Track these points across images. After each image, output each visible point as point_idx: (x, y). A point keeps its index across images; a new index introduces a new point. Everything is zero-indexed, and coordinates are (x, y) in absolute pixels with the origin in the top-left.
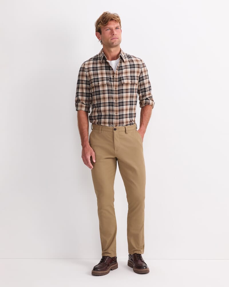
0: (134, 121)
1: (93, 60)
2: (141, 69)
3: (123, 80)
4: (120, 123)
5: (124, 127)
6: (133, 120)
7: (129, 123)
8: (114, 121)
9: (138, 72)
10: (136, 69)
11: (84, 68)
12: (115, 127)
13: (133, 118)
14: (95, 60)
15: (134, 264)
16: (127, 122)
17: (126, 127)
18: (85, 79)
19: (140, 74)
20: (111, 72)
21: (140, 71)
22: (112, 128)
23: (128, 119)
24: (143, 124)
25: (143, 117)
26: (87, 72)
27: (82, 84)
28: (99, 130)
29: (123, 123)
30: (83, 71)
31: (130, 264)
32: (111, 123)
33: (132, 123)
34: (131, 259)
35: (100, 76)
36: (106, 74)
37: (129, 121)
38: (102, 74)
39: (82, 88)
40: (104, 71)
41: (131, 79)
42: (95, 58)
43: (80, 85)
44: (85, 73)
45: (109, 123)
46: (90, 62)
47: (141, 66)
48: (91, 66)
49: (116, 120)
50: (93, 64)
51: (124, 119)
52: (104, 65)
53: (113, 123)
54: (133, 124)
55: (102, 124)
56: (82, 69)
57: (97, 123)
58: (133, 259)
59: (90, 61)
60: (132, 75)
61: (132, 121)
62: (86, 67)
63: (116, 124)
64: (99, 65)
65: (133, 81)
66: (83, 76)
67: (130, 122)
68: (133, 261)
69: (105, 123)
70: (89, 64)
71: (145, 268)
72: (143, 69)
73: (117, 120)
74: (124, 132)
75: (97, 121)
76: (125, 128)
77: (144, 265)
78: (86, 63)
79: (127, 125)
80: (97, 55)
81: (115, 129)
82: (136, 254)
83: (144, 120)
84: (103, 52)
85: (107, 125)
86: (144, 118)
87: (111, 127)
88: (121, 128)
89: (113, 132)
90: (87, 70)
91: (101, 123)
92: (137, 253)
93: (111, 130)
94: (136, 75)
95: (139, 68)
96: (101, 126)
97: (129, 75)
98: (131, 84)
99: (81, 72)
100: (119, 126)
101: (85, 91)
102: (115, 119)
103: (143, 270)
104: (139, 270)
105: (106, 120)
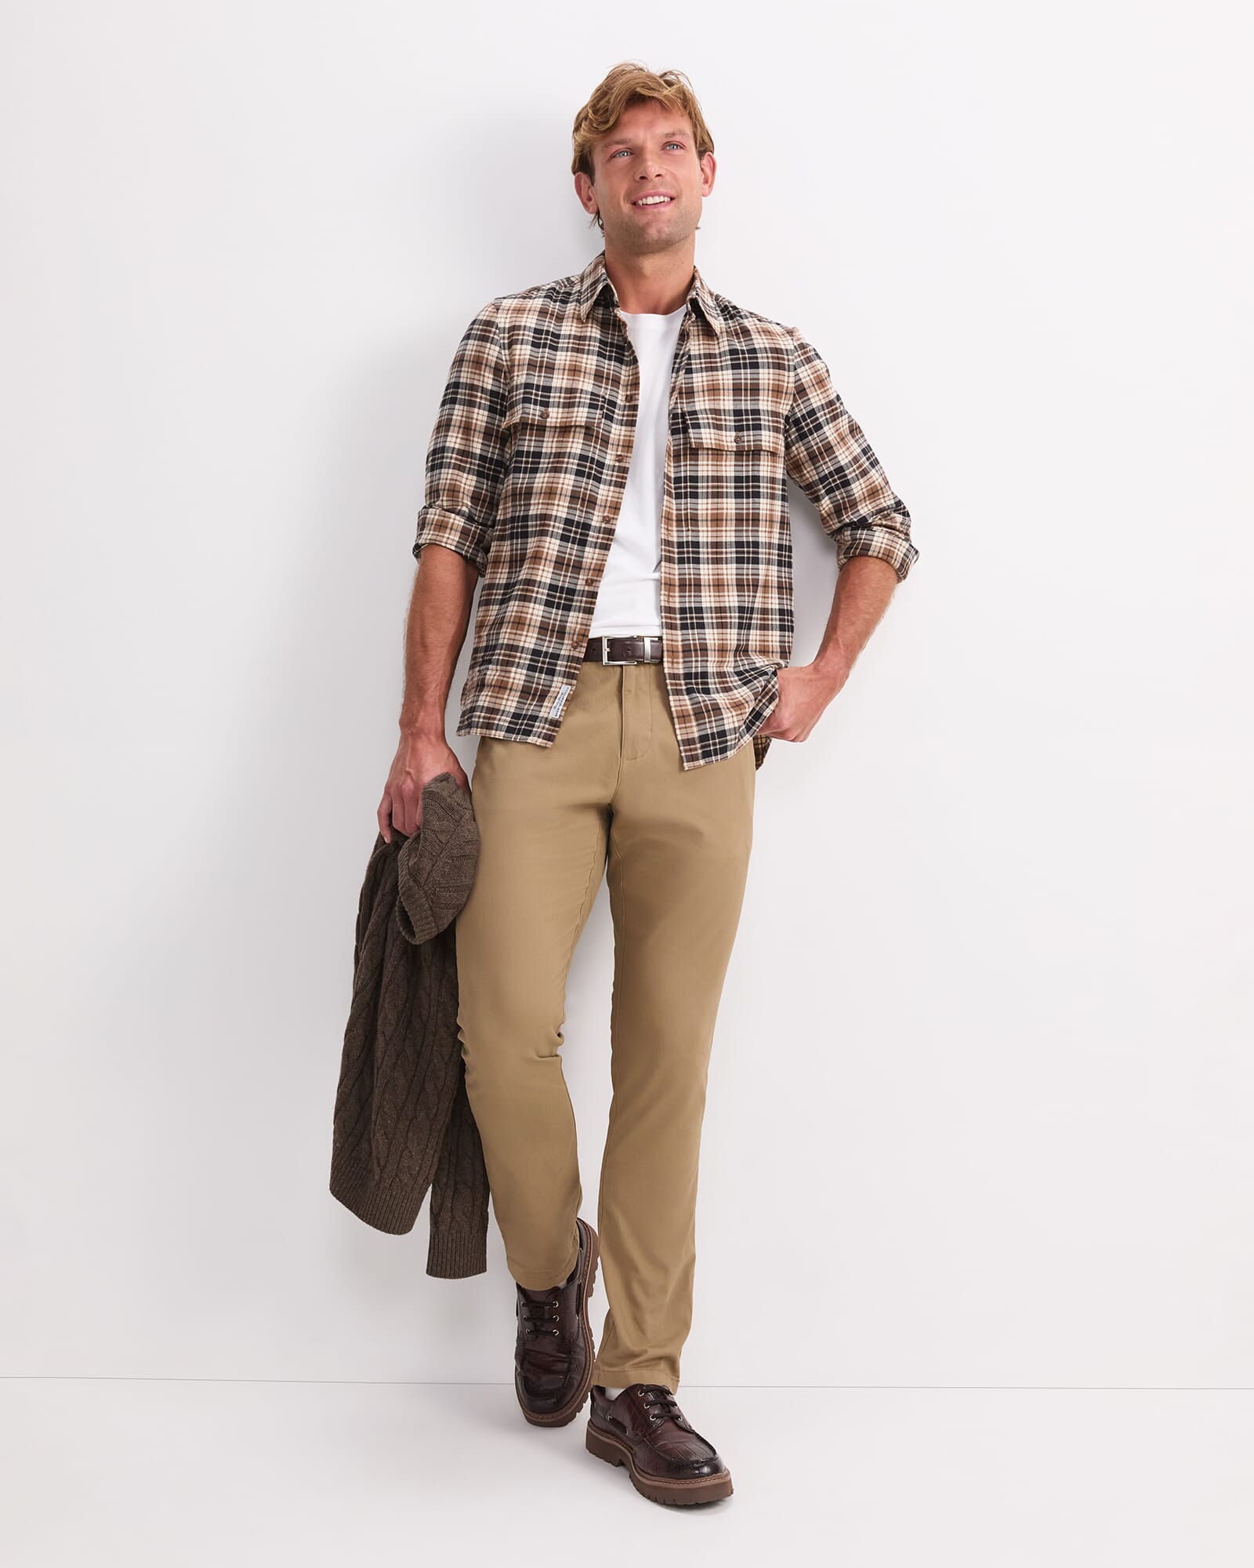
1: (545, 297)
2: (792, 374)
3: (697, 426)
9: (777, 391)
10: (766, 376)
11: (489, 323)
14: (555, 301)
18: (488, 381)
19: (795, 400)
20: (624, 373)
21: (791, 385)
26: (502, 346)
27: (471, 404)
30: (484, 339)
34: (614, 1421)
35: (559, 381)
36: (598, 376)
38: (574, 371)
39: (467, 429)
40: (590, 362)
41: (739, 429)
42: (558, 293)
43: (458, 411)
44: (492, 352)
46: (529, 303)
47: (794, 359)
48: (530, 321)
50: (543, 312)
52: (594, 332)
56: (482, 331)
58: (628, 1424)
59: (530, 298)
60: (746, 405)
62: (503, 321)
64: (568, 328)
65: (749, 437)
66: (478, 362)
68: (628, 1429)
70: (519, 311)
72: (805, 374)
78: (506, 303)
80: (568, 279)
84: (605, 266)
90: (503, 338)
94: (765, 403)
95: (779, 366)
97: (727, 403)
98: (739, 454)
99: (471, 342)
101: (477, 447)
103: (703, 1484)
104: (676, 1486)
105: (530, 611)
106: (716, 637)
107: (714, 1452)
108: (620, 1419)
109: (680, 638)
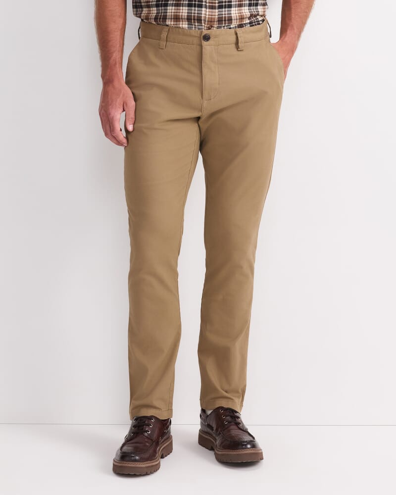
0: (264, 16)
4: (220, 20)
5: (233, 31)
6: (260, 13)
7: (248, 21)
8: (203, 12)
12: (205, 32)
13: (260, 8)
15: (217, 438)
16: (242, 18)
17: (239, 31)
22: (198, 36)
23: (246, 11)
24: (292, 26)
25: (293, 7)
28: (159, 39)
29: (230, 20)
31: (205, 441)
32: (194, 19)
33: (256, 21)
34: (209, 426)
37: (248, 14)
45: (189, 19)
49: (211, 10)
51: (232, 9)
53: (199, 20)
54: (259, 24)
55: (168, 22)
57: (156, 19)
58: (214, 426)
61: (258, 15)
63: (211, 21)
67: (249, 18)
68: (215, 429)
69: (177, 18)
71: (249, 446)
73: (213, 10)
74: (234, 46)
75: (154, 10)
76: (236, 34)
77: (247, 438)
79: (241, 26)
81: (207, 38)
82: (222, 408)
83: (293, 16)
85: (184, 25)
86: (293, 11)
87: (195, 31)
88: (224, 35)
89: (201, 46)
91: (165, 18)
92: (226, 406)
93: (196, 41)
96: (166, 29)
100: (219, 28)
102: (206, 7)
103: (246, 452)
104: (232, 453)
105: (181, 11)
106: (237, 12)
107: (254, 438)
108: (211, 424)
109: (217, 14)
